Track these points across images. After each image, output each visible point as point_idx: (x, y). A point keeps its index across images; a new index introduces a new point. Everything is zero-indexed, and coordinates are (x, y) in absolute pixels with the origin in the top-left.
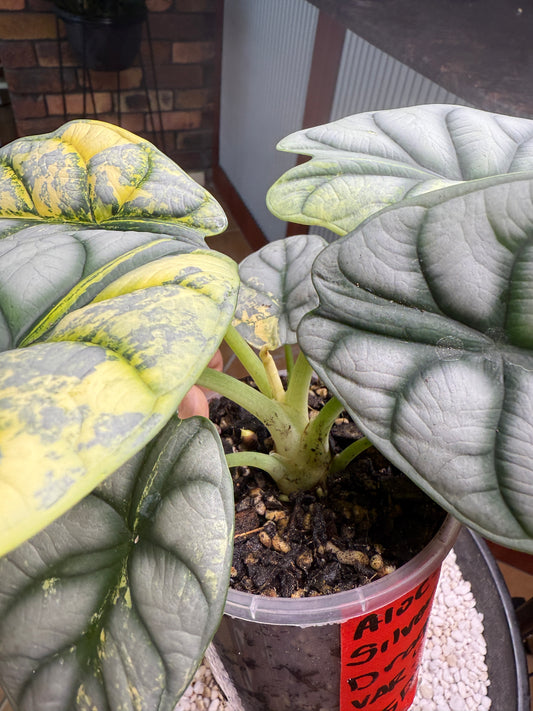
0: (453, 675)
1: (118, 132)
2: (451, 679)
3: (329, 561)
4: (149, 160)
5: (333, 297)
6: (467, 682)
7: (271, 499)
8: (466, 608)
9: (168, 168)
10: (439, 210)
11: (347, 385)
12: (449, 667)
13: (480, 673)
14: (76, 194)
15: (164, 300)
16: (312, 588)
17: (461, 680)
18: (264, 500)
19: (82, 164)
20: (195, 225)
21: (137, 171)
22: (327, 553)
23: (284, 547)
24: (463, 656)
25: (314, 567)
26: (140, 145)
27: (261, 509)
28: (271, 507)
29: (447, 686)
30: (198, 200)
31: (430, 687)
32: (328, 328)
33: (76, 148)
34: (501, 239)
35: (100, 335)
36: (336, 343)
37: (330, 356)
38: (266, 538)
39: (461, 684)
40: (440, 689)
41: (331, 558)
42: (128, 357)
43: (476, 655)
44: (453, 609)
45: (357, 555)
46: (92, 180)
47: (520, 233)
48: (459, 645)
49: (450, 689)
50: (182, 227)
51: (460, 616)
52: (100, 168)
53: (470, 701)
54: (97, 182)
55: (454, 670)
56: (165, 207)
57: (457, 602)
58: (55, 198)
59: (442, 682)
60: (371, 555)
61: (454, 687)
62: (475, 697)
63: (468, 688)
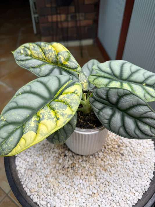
0: (142, 166)
1: (63, 47)
2: (141, 167)
3: (88, 125)
4: (69, 56)
5: (95, 96)
6: (146, 169)
7: (81, 114)
8: (151, 148)
9: (73, 59)
10: (111, 90)
11: (94, 107)
12: (141, 164)
13: (152, 167)
14: (55, 60)
15: (73, 97)
16: (85, 128)
17: (144, 168)
18: (80, 114)
19: (56, 53)
20: (76, 71)
21: (67, 58)
22: (88, 123)
23: (82, 121)
24: (146, 161)
25: (86, 125)
26: (67, 52)
27: (80, 115)
28: (81, 115)
29: (139, 169)
30: (77, 66)
31: (133, 168)
32: (93, 99)
33: (55, 49)
34: (118, 95)
35: (66, 102)
36: (94, 101)
37: (92, 103)
38: (80, 120)
39: (144, 169)
40: (136, 169)
41: (88, 124)
42: (70, 106)
43: (151, 162)
44: (146, 148)
45: (92, 125)
46: (58, 58)
47: (120, 95)
48: (146, 158)
49: (139, 170)
50: (74, 72)
51: (148, 150)
52: (60, 56)
53: (146, 175)
54: (59, 59)
55: (142, 165)
56: (71, 67)
57: (148, 146)
58: (51, 59)
59: (137, 167)
60: (94, 125)
61: (141, 170)
62: (148, 174)
63: (146, 171)
